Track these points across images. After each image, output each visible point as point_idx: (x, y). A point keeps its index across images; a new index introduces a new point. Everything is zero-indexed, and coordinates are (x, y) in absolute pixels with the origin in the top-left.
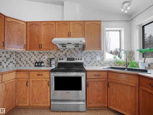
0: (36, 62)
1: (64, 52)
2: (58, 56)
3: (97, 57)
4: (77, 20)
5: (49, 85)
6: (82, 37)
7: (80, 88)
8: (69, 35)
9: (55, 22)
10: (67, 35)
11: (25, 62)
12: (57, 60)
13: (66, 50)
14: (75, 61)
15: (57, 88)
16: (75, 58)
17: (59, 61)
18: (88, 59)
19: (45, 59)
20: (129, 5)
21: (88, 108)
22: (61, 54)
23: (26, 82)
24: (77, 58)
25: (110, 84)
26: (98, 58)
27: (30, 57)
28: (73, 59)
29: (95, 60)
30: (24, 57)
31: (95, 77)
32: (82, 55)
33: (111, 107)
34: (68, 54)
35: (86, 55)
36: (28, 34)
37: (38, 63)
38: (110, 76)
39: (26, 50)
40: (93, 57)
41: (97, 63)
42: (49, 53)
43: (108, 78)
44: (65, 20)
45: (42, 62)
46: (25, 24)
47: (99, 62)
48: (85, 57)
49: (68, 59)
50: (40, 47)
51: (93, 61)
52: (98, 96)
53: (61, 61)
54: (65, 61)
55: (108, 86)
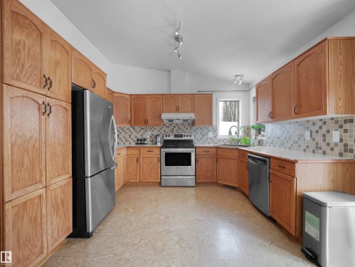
0: (138, 140)
1: (171, 127)
2: (163, 132)
3: (209, 133)
4: (186, 93)
5: (160, 161)
6: (191, 112)
7: (189, 164)
8: (177, 110)
9: (163, 95)
10: (175, 110)
11: (124, 140)
12: (163, 137)
13: (173, 125)
14: (184, 138)
15: (167, 164)
16: (184, 134)
17: (165, 138)
18: (199, 136)
19: (148, 135)
20: (241, 79)
21: (197, 184)
22: (167, 130)
23: (136, 159)
24: (186, 134)
25: (219, 161)
26: (211, 135)
27: (130, 133)
28: (181, 136)
29: (206, 137)
30: (124, 134)
31: (205, 153)
32: (191, 131)
33: (219, 182)
34: (175, 130)
35: (197, 131)
36: (133, 108)
37: (141, 140)
38: (219, 153)
39: (131, 125)
40: (204, 133)
41: (209, 140)
42: (153, 129)
43: (217, 154)
44: (172, 92)
45: (145, 140)
46: (128, 97)
47: (211, 138)
48: (195, 133)
49: (176, 136)
50: (146, 122)
51: (205, 139)
52: (207, 172)
53: (168, 138)
54: (172, 138)
55: (217, 162)
